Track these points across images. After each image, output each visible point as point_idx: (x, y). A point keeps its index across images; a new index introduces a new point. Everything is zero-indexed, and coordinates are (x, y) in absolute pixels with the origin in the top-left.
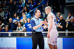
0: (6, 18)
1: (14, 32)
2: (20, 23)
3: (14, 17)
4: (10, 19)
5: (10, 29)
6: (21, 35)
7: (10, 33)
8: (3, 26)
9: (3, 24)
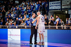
0: (15, 17)
1: (19, 26)
2: (23, 20)
3: (19, 17)
4: (17, 18)
5: (17, 24)
6: (23, 28)
7: (17, 26)
8: (13, 22)
9: (13, 21)
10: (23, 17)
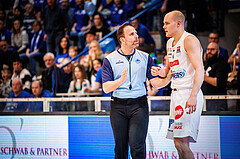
0: (36, 51)
4: (49, 55)
9: (25, 72)
10: (82, 51)
